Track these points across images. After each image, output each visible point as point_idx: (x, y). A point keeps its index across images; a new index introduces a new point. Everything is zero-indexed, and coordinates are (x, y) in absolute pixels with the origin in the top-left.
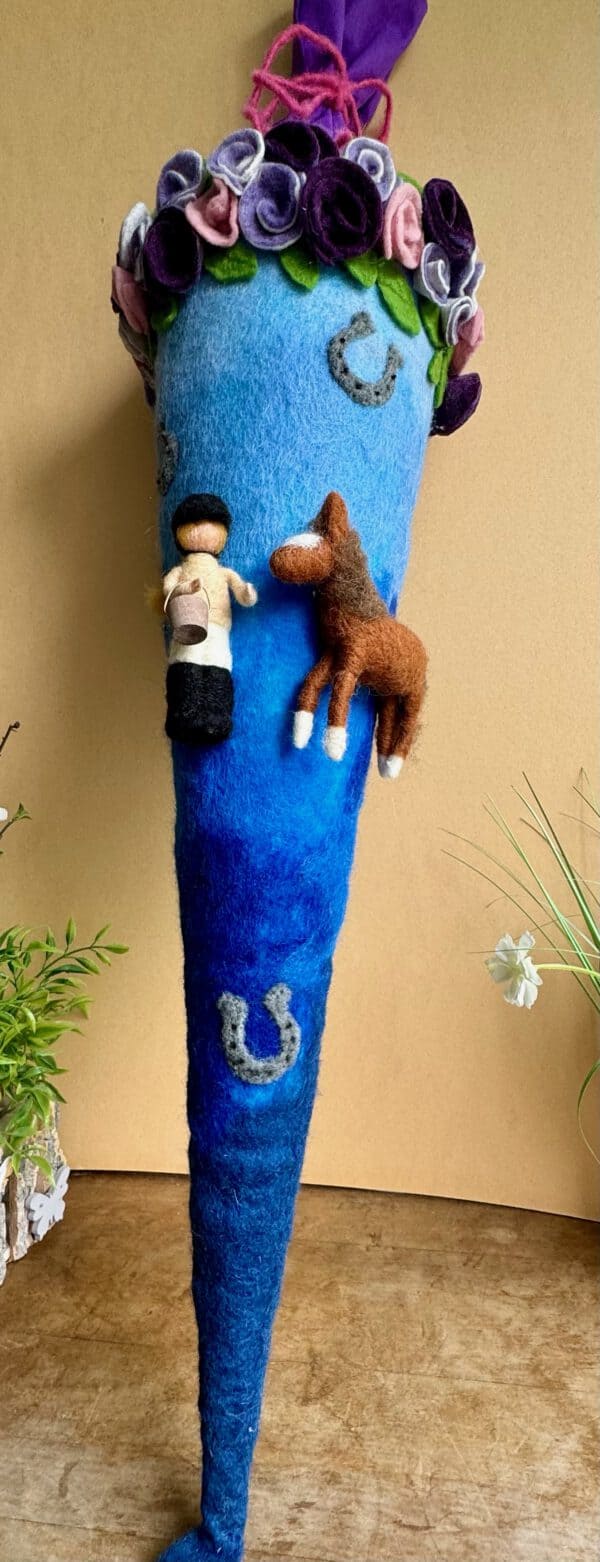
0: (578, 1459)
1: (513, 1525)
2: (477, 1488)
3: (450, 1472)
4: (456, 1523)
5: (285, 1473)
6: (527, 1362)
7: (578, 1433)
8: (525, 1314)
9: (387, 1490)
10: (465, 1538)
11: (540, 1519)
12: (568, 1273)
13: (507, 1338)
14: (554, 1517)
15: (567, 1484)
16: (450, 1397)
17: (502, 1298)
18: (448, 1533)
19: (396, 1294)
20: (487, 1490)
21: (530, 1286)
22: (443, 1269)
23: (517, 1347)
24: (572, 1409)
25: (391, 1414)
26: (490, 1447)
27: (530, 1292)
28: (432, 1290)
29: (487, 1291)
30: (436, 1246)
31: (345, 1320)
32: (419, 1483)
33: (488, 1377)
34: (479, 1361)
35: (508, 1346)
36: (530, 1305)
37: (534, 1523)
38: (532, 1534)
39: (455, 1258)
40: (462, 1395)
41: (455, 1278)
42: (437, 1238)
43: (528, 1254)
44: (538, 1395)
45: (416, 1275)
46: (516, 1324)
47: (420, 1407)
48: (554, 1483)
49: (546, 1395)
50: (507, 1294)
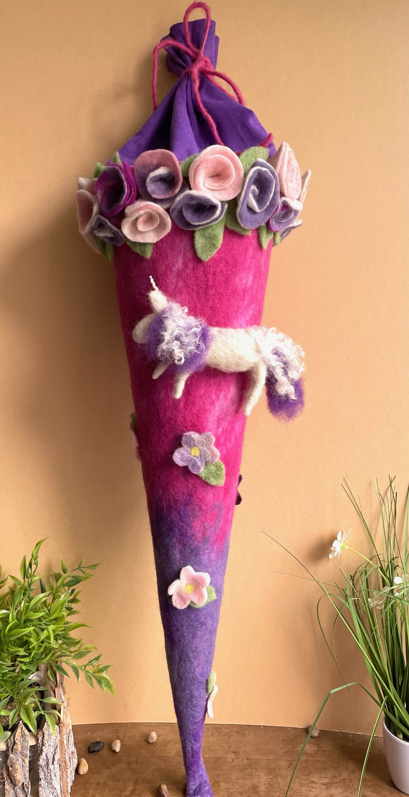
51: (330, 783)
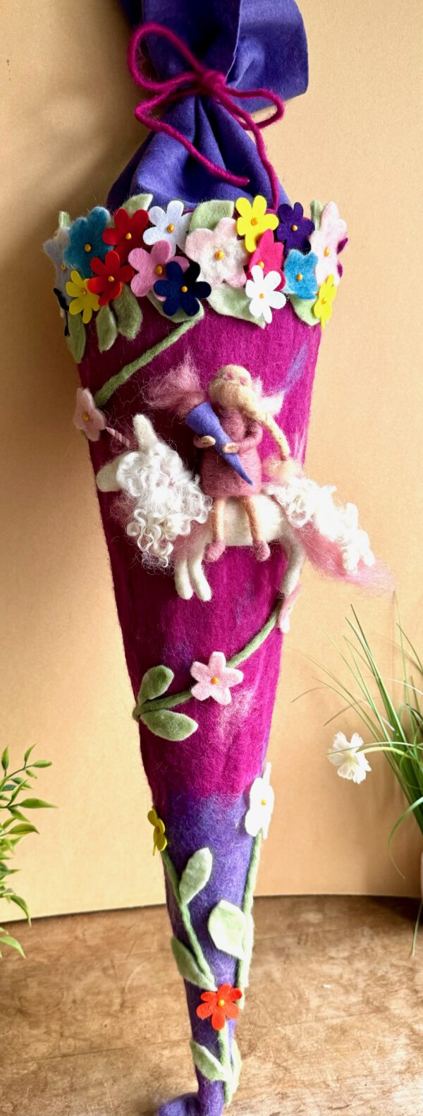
0: (409, 1048)
1: (389, 1091)
2: (364, 1078)
3: (345, 1073)
4: (361, 1099)
5: (255, 1101)
6: (361, 999)
7: (404, 1033)
8: (348, 969)
9: (317, 1093)
10: (369, 1105)
11: (402, 1084)
13: (344, 987)
14: (408, 1081)
15: (409, 1062)
16: (327, 1031)
17: (331, 961)
18: (360, 1105)
20: (369, 1078)
24: (396, 1020)
25: (299, 1050)
26: (361, 1054)
32: (333, 1085)
33: (343, 1014)
34: (334, 1005)
35: (347, 992)
37: (400, 1087)
38: (401, 1093)
40: (333, 1028)
44: (375, 1016)
47: (313, 1042)
48: (402, 1064)
49: (379, 1016)
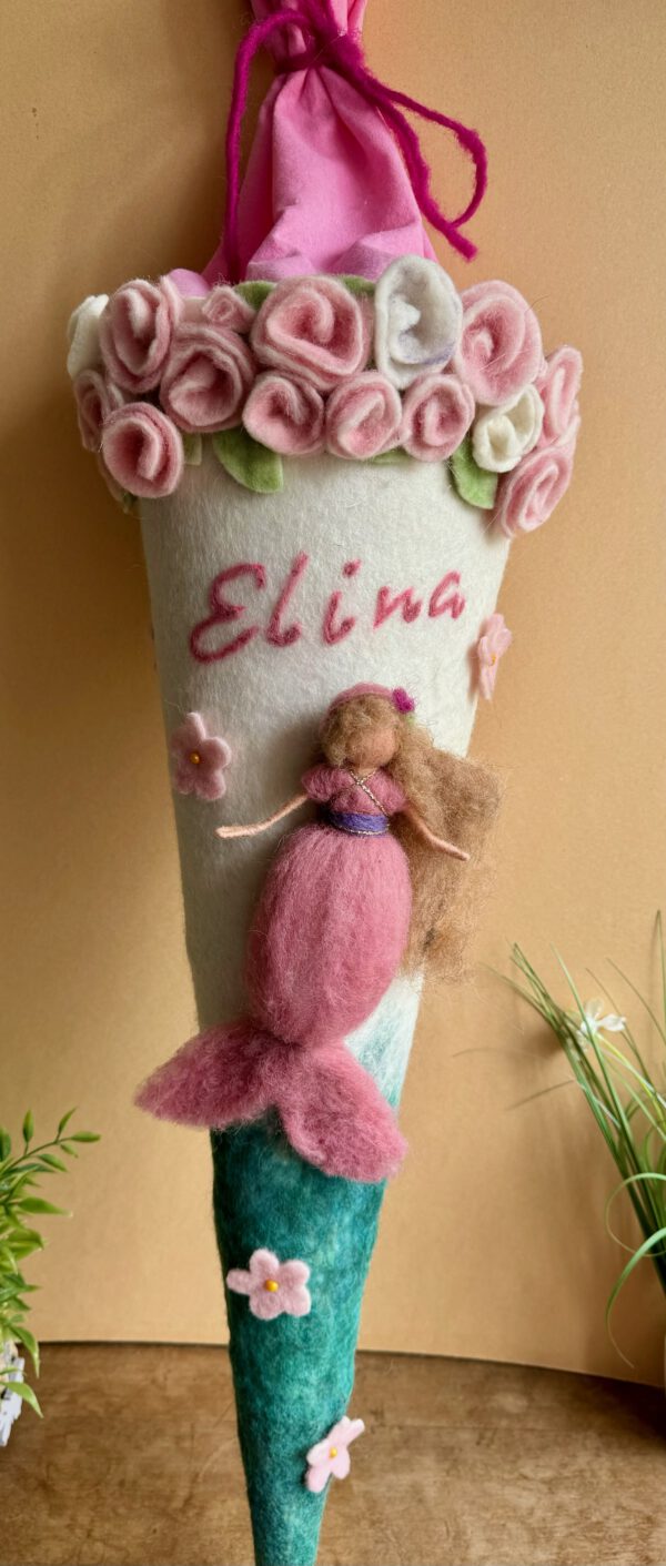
12: (585, 1447)
19: (412, 1486)
21: (547, 1467)
22: (457, 1451)
23: (543, 1541)
27: (548, 1474)
28: (448, 1479)
29: (506, 1476)
30: (443, 1423)
31: (364, 1524)
36: (550, 1489)
39: (466, 1436)
41: (470, 1462)
42: (443, 1411)
43: (541, 1425)
45: (429, 1460)
46: (539, 1513)
50: (525, 1478)
51: (556, 1478)
